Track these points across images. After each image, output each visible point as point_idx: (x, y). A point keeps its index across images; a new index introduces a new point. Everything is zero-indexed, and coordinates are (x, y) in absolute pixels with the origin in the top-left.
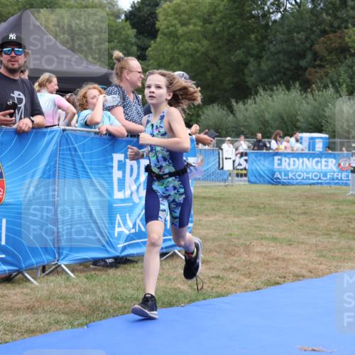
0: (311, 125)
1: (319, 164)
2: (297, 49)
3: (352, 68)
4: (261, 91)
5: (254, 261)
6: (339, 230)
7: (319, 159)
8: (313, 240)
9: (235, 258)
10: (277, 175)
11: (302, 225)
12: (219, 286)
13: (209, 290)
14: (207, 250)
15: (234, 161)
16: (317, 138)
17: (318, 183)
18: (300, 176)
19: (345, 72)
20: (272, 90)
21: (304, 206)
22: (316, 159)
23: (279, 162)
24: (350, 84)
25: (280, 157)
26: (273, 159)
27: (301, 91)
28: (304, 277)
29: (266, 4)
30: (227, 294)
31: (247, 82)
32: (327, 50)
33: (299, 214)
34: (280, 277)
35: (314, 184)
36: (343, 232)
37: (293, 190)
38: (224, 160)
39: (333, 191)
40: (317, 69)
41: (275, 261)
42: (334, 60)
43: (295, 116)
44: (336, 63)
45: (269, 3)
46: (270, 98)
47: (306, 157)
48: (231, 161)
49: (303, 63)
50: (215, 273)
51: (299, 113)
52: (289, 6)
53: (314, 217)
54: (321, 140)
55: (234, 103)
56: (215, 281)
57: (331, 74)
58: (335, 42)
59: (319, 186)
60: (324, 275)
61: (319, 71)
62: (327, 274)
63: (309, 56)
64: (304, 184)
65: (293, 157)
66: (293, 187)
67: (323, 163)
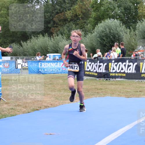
0: (53, 50)
1: (57, 65)
2: (47, 20)
3: (69, 27)
4: (33, 37)
5: (28, 102)
6: (64, 89)
7: (57, 63)
8: (54, 93)
9: (20, 101)
10: (40, 70)
11: (50, 88)
12: (12, 112)
13: (8, 114)
14: (8, 99)
15: (22, 65)
16: (56, 55)
17: (57, 73)
18: (49, 70)
19: (67, 29)
20: (37, 37)
21: (51, 81)
22: (56, 63)
23: (41, 65)
24: (68, 34)
25: (41, 63)
26: (38, 63)
27: (48, 37)
28: (48, 107)
29: (33, 2)
30: (16, 115)
31: (27, 34)
32: (59, 20)
33: (48, 84)
34: (39, 108)
35: (55, 73)
36: (66, 90)
37: (47, 76)
38: (18, 65)
39: (63, 76)
40: (55, 28)
41: (37, 102)
42: (62, 24)
43: (47, 47)
44: (62, 25)
45: (34, 2)
46: (36, 40)
47: (51, 62)
48: (21, 65)
49: (49, 25)
50: (11, 107)
51: (48, 45)
52: (42, 2)
53: (55, 85)
54: (58, 56)
55: (22, 42)
56: (10, 110)
57: (61, 30)
58: (61, 17)
59: (57, 74)
60: (57, 106)
61: (56, 28)
62: (58, 105)
63: (52, 23)
64: (51, 73)
65: (46, 63)
66: (47, 75)
67: (59, 65)
